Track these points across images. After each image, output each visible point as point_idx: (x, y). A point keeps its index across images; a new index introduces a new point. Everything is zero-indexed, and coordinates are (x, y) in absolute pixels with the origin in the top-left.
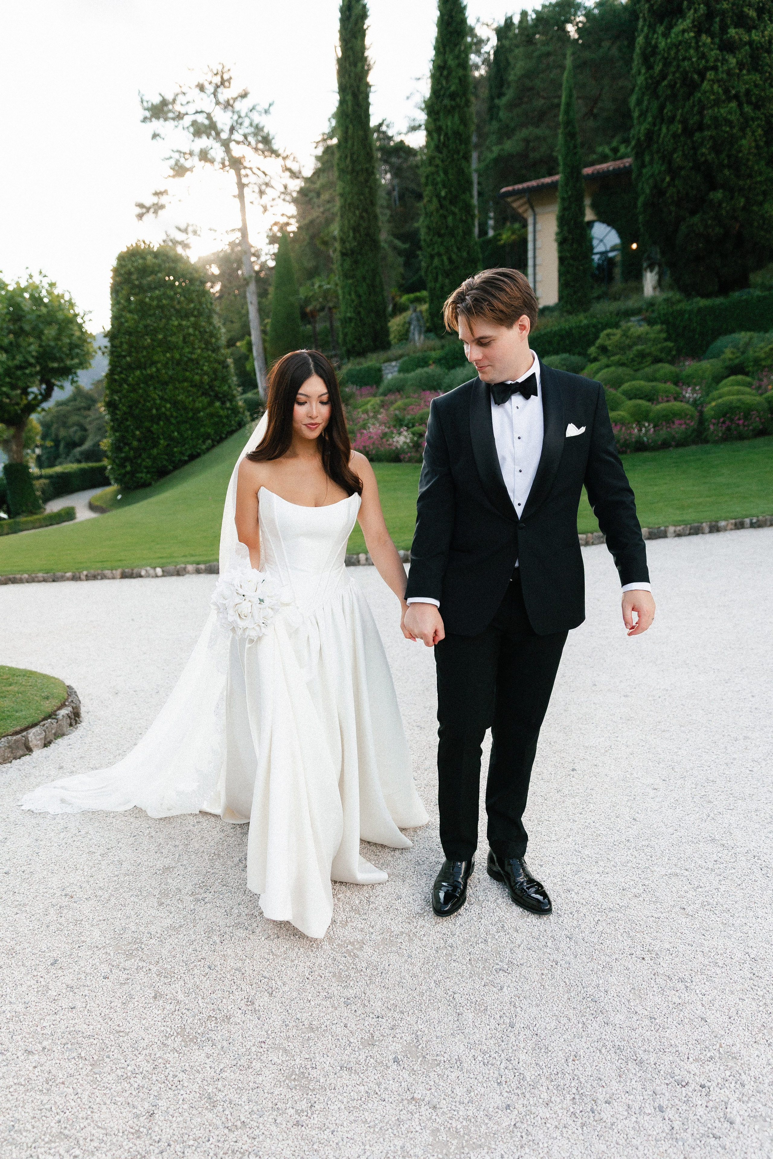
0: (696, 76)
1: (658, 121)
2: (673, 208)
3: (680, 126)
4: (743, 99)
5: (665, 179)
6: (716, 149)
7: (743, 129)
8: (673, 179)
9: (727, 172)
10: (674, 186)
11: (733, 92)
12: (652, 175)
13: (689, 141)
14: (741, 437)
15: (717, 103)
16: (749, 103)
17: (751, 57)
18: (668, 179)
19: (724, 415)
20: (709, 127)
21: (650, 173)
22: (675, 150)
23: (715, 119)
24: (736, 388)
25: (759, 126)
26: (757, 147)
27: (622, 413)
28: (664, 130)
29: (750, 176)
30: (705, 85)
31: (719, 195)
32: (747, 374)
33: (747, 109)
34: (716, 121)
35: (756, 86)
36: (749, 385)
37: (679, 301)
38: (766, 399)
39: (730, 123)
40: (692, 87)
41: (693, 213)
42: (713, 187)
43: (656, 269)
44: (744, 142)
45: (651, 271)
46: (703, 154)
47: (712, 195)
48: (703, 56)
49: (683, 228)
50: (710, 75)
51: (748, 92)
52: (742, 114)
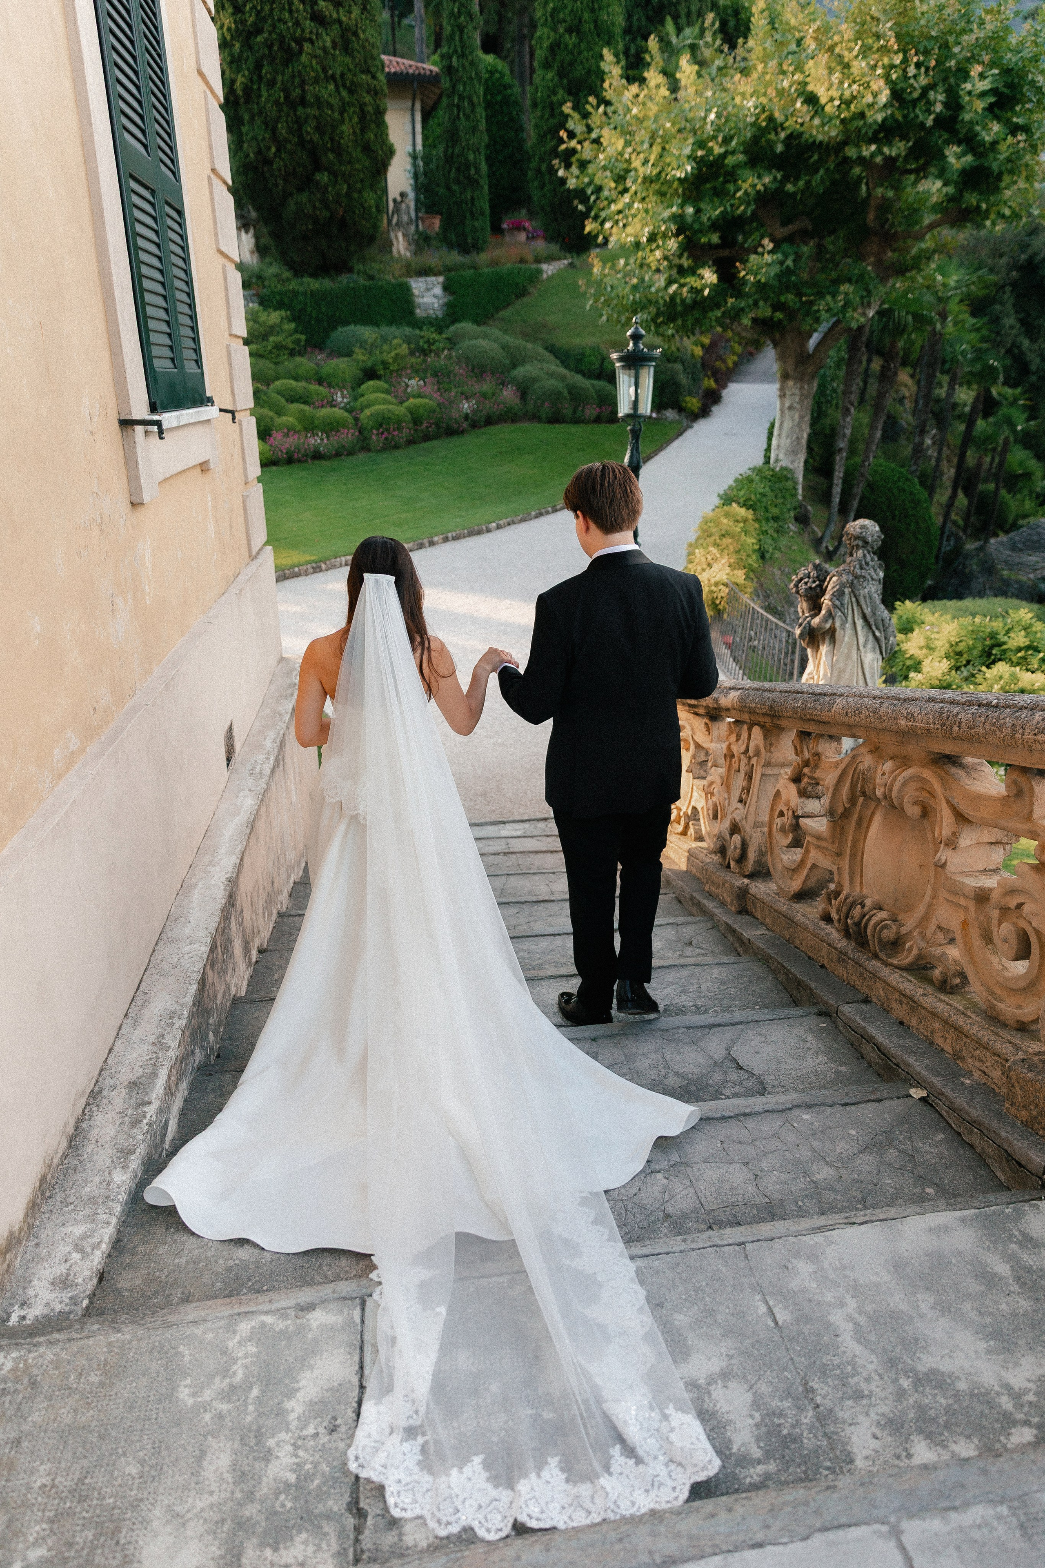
0: (293, 44)
1: (255, 78)
2: (280, 182)
3: (282, 95)
4: (340, 82)
5: (269, 148)
6: (318, 128)
7: (341, 114)
8: (278, 150)
9: (331, 156)
10: (281, 158)
11: (330, 72)
12: (255, 138)
13: (292, 114)
14: (396, 447)
15: (316, 81)
16: (344, 85)
17: (342, 37)
18: (273, 150)
19: (381, 425)
20: (312, 106)
21: (251, 134)
22: (278, 120)
23: (317, 98)
24: (382, 396)
25: (354, 112)
26: (354, 133)
27: (291, 419)
28: (265, 94)
29: (349, 162)
30: (304, 58)
31: (323, 178)
32: (379, 377)
33: (344, 93)
34: (319, 103)
35: (349, 70)
36: (387, 392)
37: (288, 280)
38: (407, 408)
39: (330, 106)
40: (291, 56)
41: (300, 190)
42: (318, 167)
43: (252, 231)
44: (344, 127)
45: (247, 232)
46: (308, 133)
47: (318, 176)
48: (297, 24)
49: (292, 205)
50: (307, 47)
51: (342, 75)
52: (342, 99)
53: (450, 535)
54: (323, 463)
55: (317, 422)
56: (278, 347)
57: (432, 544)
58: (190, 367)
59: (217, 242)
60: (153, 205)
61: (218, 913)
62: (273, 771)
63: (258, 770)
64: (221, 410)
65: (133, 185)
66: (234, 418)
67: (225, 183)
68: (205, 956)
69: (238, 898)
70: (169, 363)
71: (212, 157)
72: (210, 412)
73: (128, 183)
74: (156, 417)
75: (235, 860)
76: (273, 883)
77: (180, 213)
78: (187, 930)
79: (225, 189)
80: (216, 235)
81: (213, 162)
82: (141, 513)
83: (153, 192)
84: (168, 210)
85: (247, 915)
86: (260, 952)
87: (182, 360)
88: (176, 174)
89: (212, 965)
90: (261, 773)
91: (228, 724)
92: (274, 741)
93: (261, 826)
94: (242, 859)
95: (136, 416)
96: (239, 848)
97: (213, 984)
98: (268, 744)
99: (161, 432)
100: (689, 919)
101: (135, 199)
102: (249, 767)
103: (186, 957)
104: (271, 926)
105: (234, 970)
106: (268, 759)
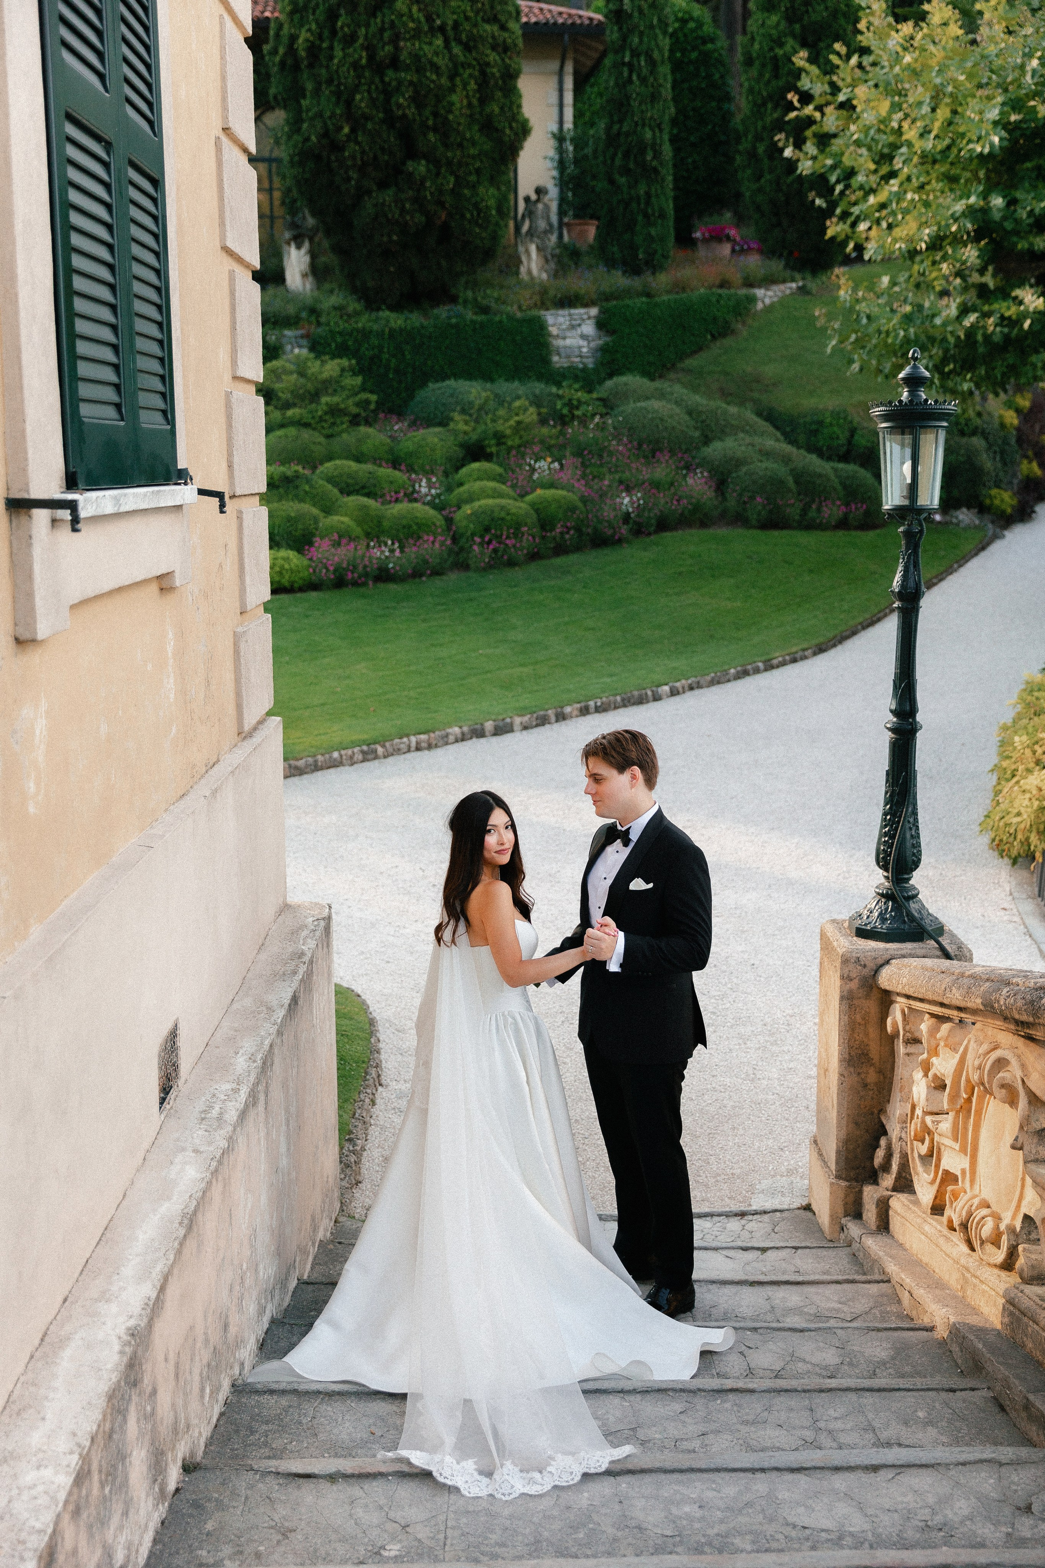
1: (326, 33)
2: (353, 174)
3: (364, 54)
4: (451, 33)
5: (341, 128)
6: (418, 100)
7: (451, 78)
8: (353, 130)
9: (431, 137)
10: (357, 143)
11: (438, 22)
12: (320, 115)
13: (377, 80)
14: (511, 563)
15: (417, 34)
16: (459, 41)
18: (346, 130)
19: (487, 530)
20: (407, 68)
21: (315, 110)
22: (356, 88)
23: (416, 57)
24: (493, 484)
25: (471, 76)
26: (470, 105)
27: (346, 519)
28: (338, 53)
29: (460, 145)
31: (421, 168)
32: (488, 457)
33: (457, 50)
34: (419, 64)
35: (467, 18)
36: (501, 479)
37: (357, 314)
38: (532, 505)
39: (435, 68)
41: (383, 185)
42: (412, 153)
44: (454, 98)
46: (399, 106)
47: (410, 166)
49: (369, 206)
51: (456, 25)
52: (452, 58)
53: (592, 704)
54: (392, 587)
55: (386, 524)
56: (334, 411)
57: (561, 717)
58: (151, 421)
59: (223, 236)
60: (106, 165)
61: (101, 1403)
62: (243, 1115)
63: (215, 1112)
64: (202, 492)
65: (71, 130)
66: (222, 505)
67: (245, 150)
68: (62, 1496)
69: (147, 1367)
70: (111, 412)
71: (225, 109)
72: (184, 494)
73: (60, 128)
74: (70, 496)
75: (148, 1290)
76: (226, 1326)
77: (157, 182)
78: (36, 1438)
79: (244, 159)
80: (222, 224)
81: (225, 118)
82: (34, 658)
83: (108, 146)
84: (133, 174)
85: (164, 1398)
86: (188, 1468)
87: (136, 408)
88: (154, 124)
89: (77, 1513)
90: (220, 1118)
91: (169, 1026)
92: (252, 1058)
93: (209, 1222)
94: (162, 1289)
95: (36, 494)
96: (159, 1268)
97: (75, 1552)
98: (241, 1063)
99: (75, 522)
101: (72, 152)
102: (200, 1105)
103: (25, 1497)
104: (217, 1410)
105: (126, 1513)
106: (236, 1091)
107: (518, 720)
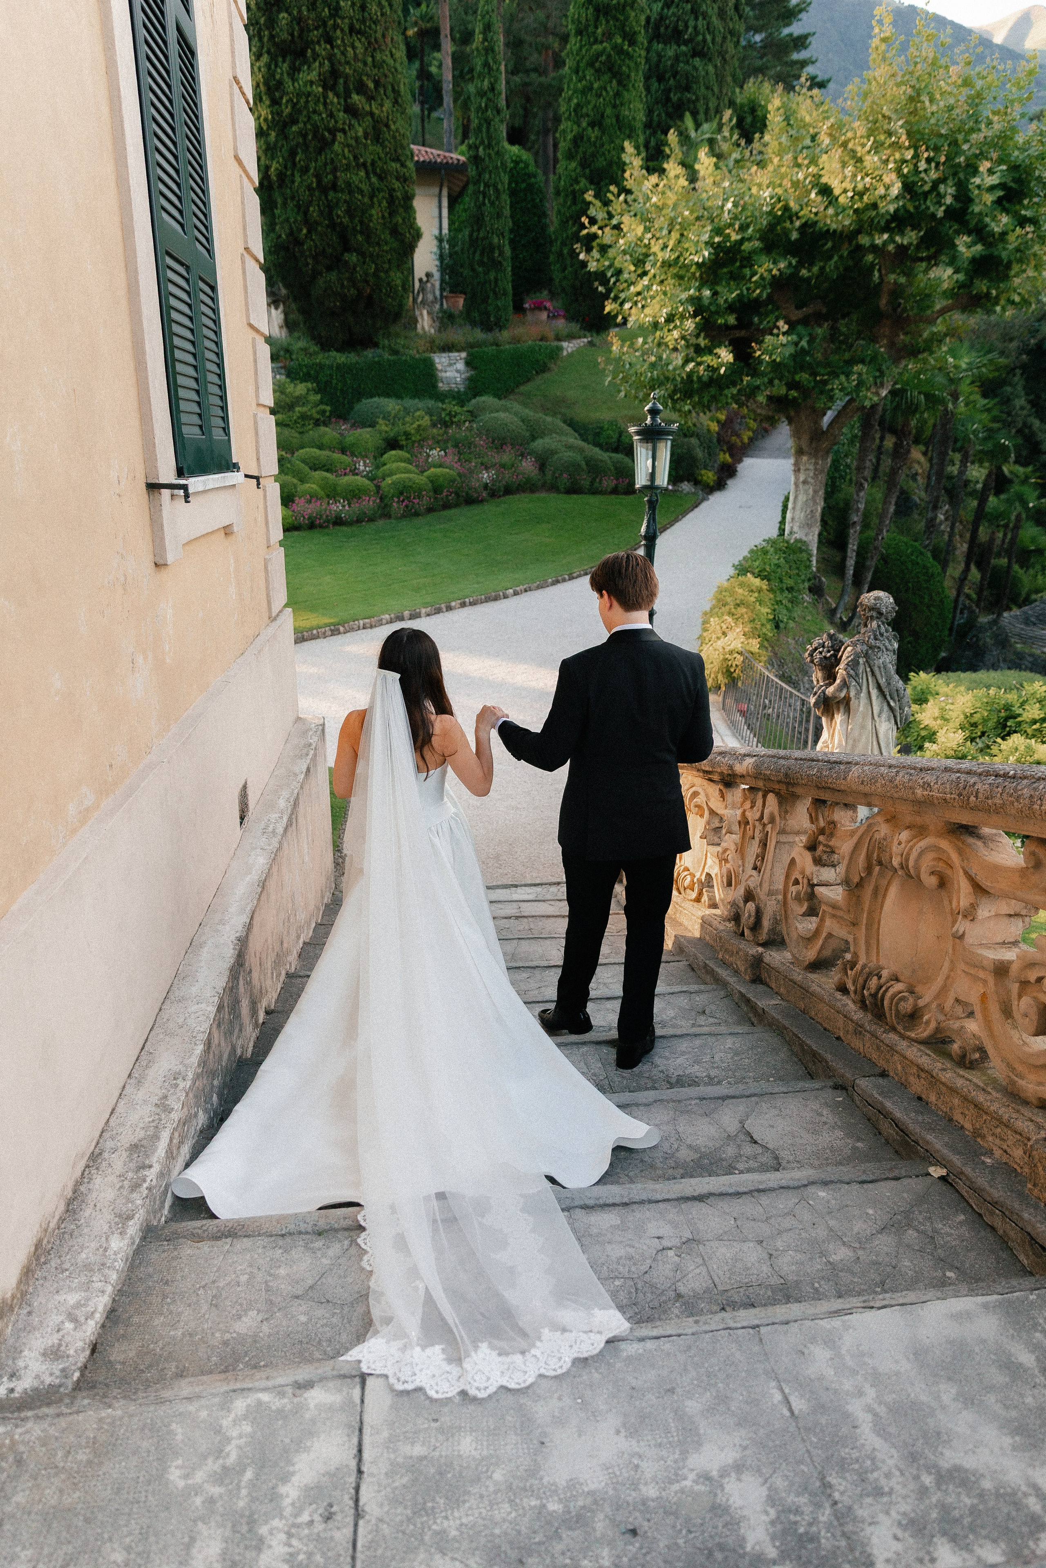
0: (327, 134)
1: (289, 165)
2: (310, 261)
3: (314, 180)
4: (370, 168)
5: (301, 230)
6: (350, 213)
7: (371, 198)
8: (309, 232)
9: (359, 237)
10: (312, 240)
11: (362, 160)
12: (287, 220)
13: (323, 198)
14: (417, 514)
15: (348, 168)
16: (375, 173)
17: (374, 128)
18: (305, 231)
19: (401, 493)
20: (342, 191)
21: (283, 217)
22: (310, 203)
23: (348, 184)
24: (403, 464)
25: (383, 197)
26: (383, 217)
27: (314, 486)
28: (298, 179)
29: (378, 244)
30: (336, 147)
31: (353, 258)
32: (401, 448)
33: (374, 179)
34: (350, 188)
35: (380, 159)
36: (409, 461)
37: (316, 353)
38: (428, 477)
39: (361, 191)
40: (324, 145)
41: (329, 269)
42: (347, 249)
43: (281, 307)
44: (374, 212)
45: (276, 308)
46: (338, 216)
47: (346, 256)
48: (331, 115)
49: (321, 282)
50: (340, 136)
51: (373, 163)
52: (371, 185)
53: (467, 600)
54: (344, 528)
55: (339, 489)
56: (304, 417)
57: (449, 608)
58: (218, 434)
59: (248, 317)
60: (187, 280)
61: (227, 973)
62: (286, 830)
63: (270, 829)
64: (246, 476)
65: (169, 261)
66: (258, 484)
67: (257, 261)
68: (212, 1016)
69: (247, 957)
70: (197, 430)
71: (245, 236)
72: (235, 478)
73: (164, 260)
74: (182, 482)
75: (245, 919)
76: (282, 943)
77: (213, 288)
78: (194, 990)
79: (258, 267)
80: (247, 310)
81: (246, 242)
82: (164, 574)
83: (188, 268)
84: (202, 285)
85: (255, 975)
86: (268, 1013)
87: (210, 428)
88: (210, 252)
89: (219, 1026)
90: (274, 832)
91: (243, 782)
92: (288, 800)
93: (272, 885)
94: (252, 918)
95: (163, 480)
96: (249, 909)
97: (219, 1045)
98: (282, 803)
99: (187, 496)
100: (702, 987)
101: (170, 275)
102: (262, 825)
103: (193, 1016)
104: (280, 986)
105: (240, 1030)
106: (281, 818)
107: (423, 611)
